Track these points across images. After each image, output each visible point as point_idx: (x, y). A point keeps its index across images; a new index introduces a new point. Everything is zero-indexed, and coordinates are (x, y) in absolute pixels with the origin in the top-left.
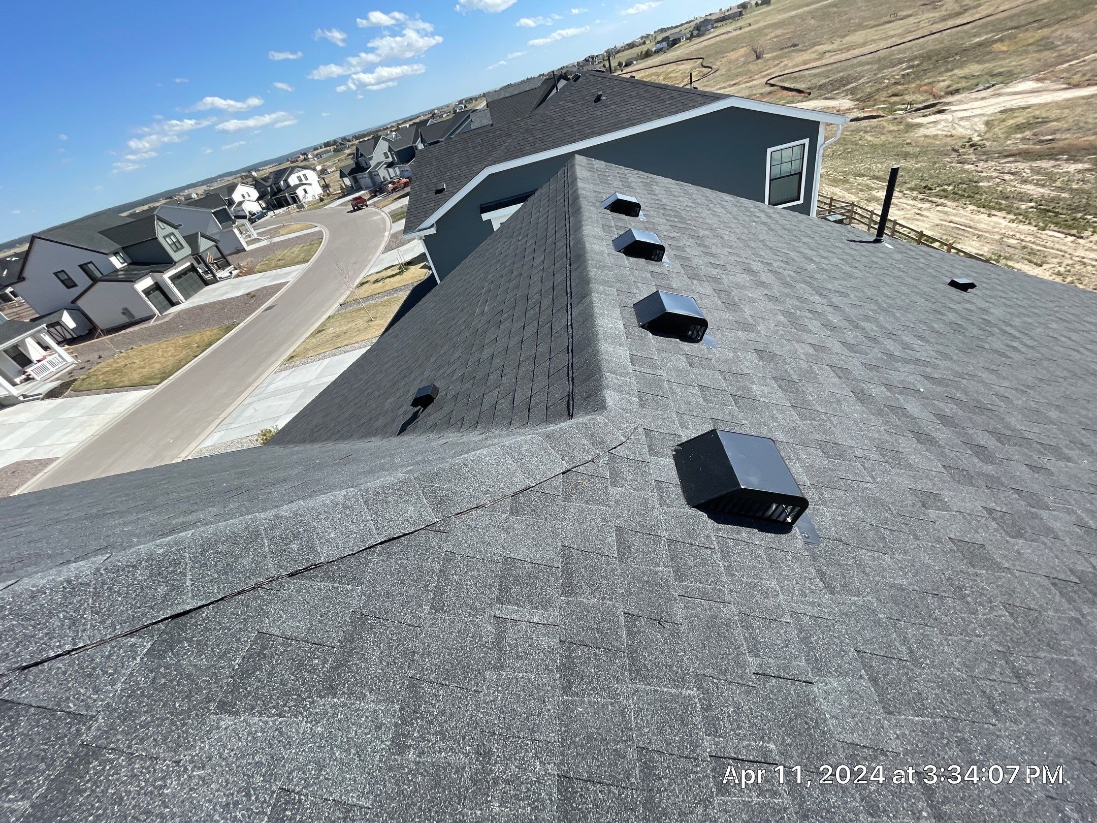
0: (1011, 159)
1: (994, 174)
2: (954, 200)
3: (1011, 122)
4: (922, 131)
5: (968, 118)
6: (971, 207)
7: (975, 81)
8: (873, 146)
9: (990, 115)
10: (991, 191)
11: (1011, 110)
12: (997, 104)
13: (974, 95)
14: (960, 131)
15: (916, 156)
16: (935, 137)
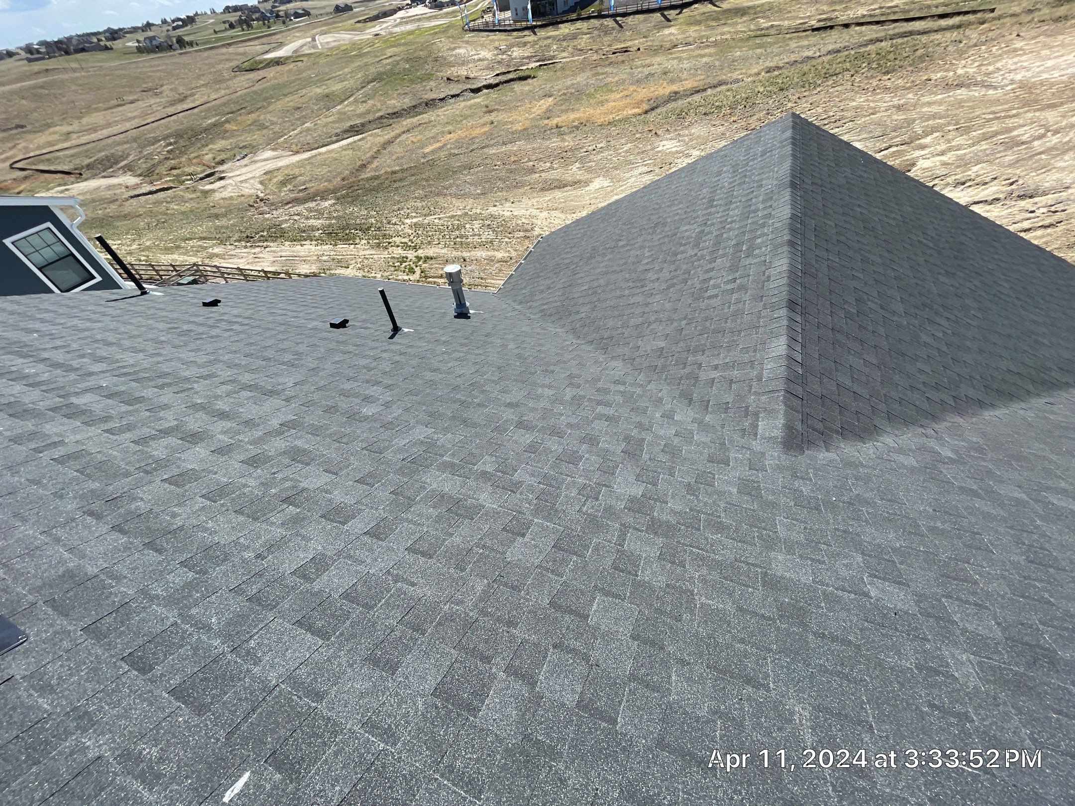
0: (290, 205)
1: (287, 218)
2: (273, 241)
3: (275, 180)
4: (218, 196)
5: (245, 181)
6: (287, 243)
7: (232, 153)
8: (183, 213)
9: (259, 177)
10: (291, 229)
11: (270, 172)
12: (259, 168)
13: (238, 163)
14: (246, 192)
15: (225, 215)
16: (231, 198)
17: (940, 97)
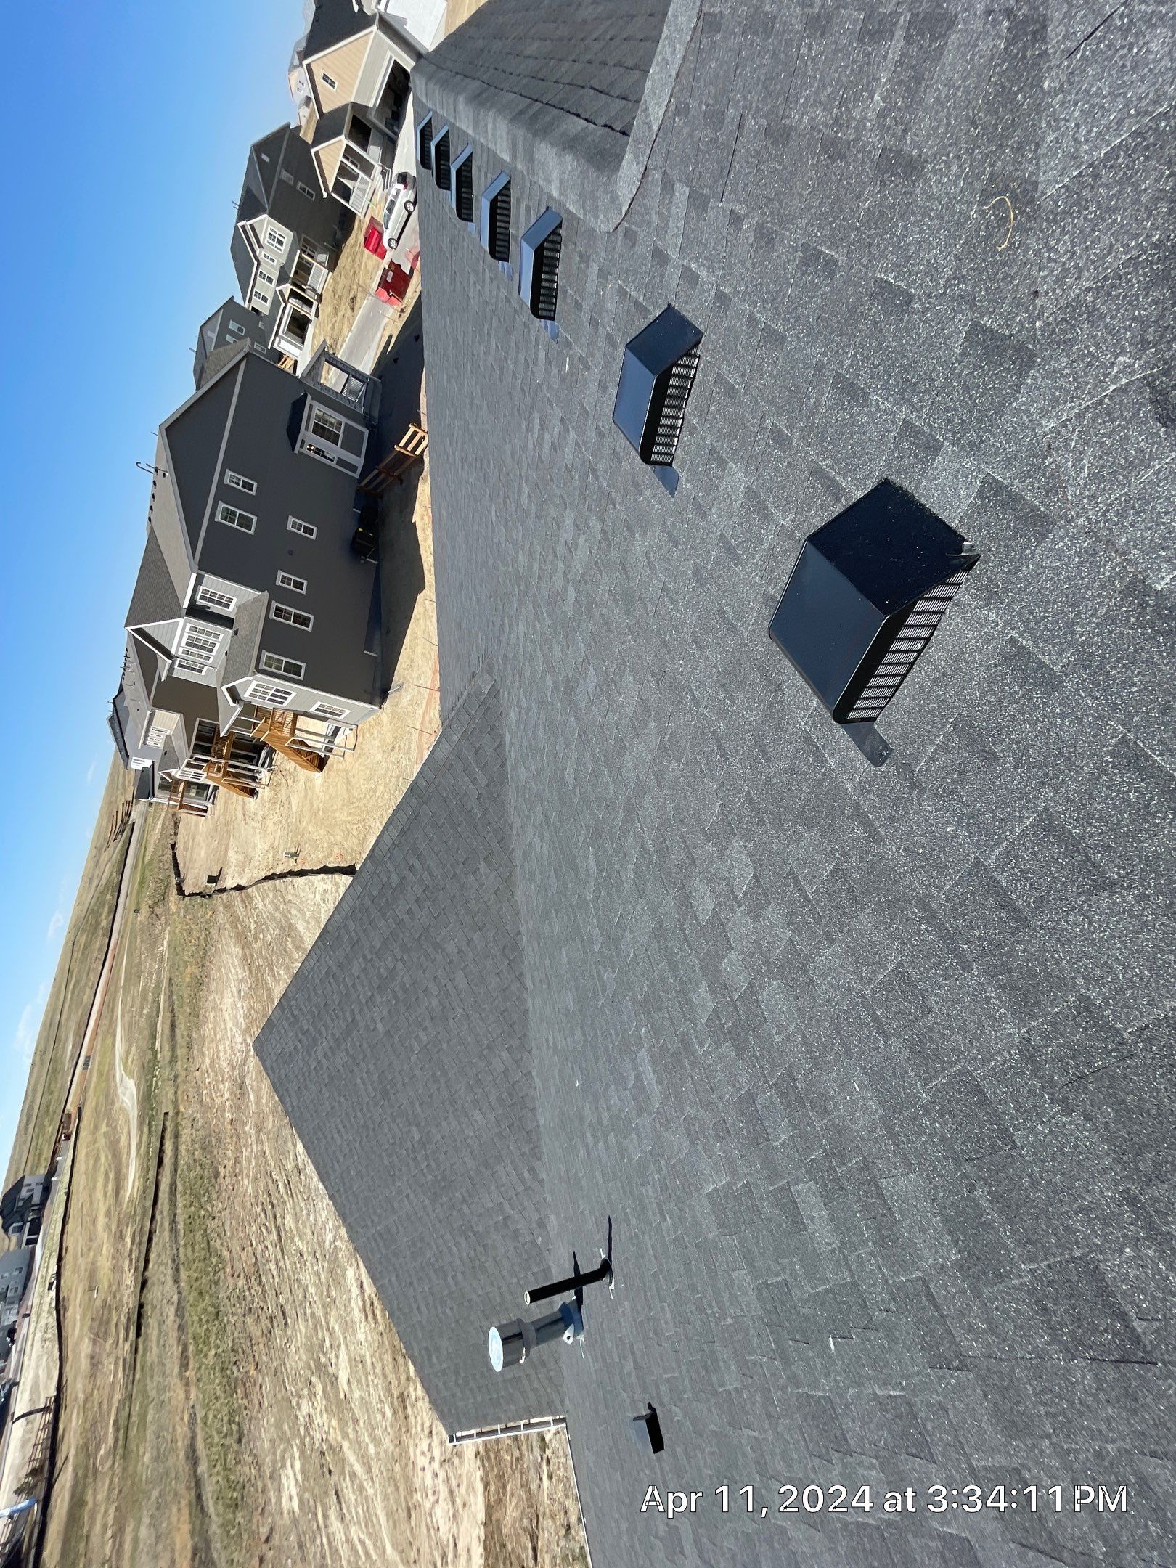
17: (252, 1097)
